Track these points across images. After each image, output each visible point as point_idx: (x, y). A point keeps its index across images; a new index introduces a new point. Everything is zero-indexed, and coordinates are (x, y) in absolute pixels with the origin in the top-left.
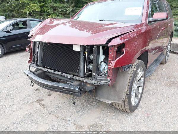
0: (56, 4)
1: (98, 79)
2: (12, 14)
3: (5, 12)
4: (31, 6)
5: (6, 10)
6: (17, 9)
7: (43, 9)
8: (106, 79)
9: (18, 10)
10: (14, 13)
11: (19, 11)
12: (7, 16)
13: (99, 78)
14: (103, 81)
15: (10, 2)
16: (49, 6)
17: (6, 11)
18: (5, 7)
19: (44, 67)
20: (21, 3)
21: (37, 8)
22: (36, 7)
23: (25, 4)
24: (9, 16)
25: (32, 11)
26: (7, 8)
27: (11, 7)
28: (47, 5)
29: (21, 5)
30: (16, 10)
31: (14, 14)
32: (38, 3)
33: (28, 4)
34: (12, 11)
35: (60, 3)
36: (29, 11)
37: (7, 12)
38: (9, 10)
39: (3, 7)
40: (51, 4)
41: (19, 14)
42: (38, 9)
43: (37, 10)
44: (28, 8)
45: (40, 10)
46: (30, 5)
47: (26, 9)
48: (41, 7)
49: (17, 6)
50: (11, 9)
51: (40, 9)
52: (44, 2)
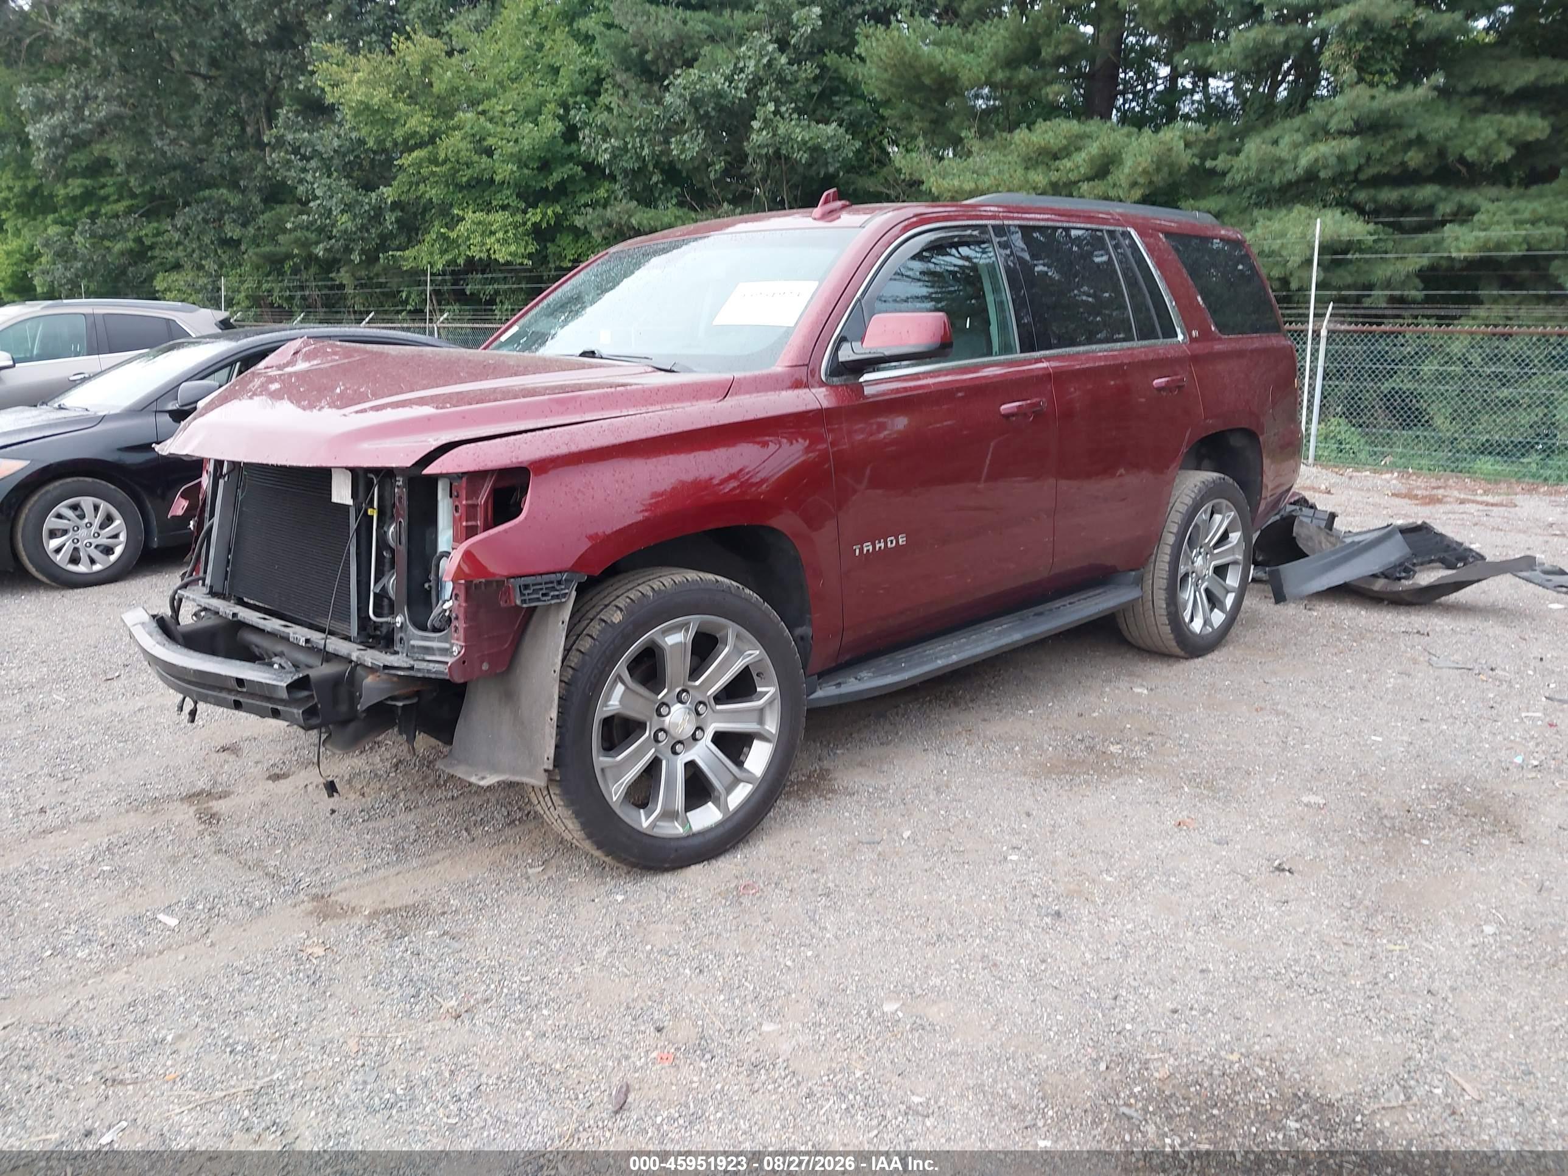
0: (651, 213)
1: (413, 646)
2: (331, 288)
3: (281, 273)
4: (461, 228)
5: (289, 256)
6: (363, 251)
7: (551, 248)
8: (447, 645)
9: (371, 258)
10: (343, 276)
11: (377, 268)
12: (292, 298)
13: (417, 639)
14: (434, 654)
15: (316, 198)
16: (599, 228)
17: (288, 266)
18: (281, 238)
19: (241, 602)
20: (396, 205)
21: (505, 242)
22: (500, 235)
23: (425, 210)
24: (303, 298)
25: (470, 260)
26: (296, 241)
27: (324, 233)
28: (579, 221)
29: (390, 219)
30: (356, 257)
31: (342, 286)
32: (514, 202)
33: (444, 210)
34: (330, 265)
35: (681, 204)
36: (448, 257)
37: (295, 271)
38: (311, 259)
39: (272, 238)
40: (609, 213)
41: (380, 285)
42: (513, 248)
43: (501, 256)
44: (445, 238)
45: (530, 256)
46: (454, 222)
47: (425, 247)
48: (539, 233)
49: (364, 228)
50: (319, 251)
51: (532, 249)
52: (564, 201)
